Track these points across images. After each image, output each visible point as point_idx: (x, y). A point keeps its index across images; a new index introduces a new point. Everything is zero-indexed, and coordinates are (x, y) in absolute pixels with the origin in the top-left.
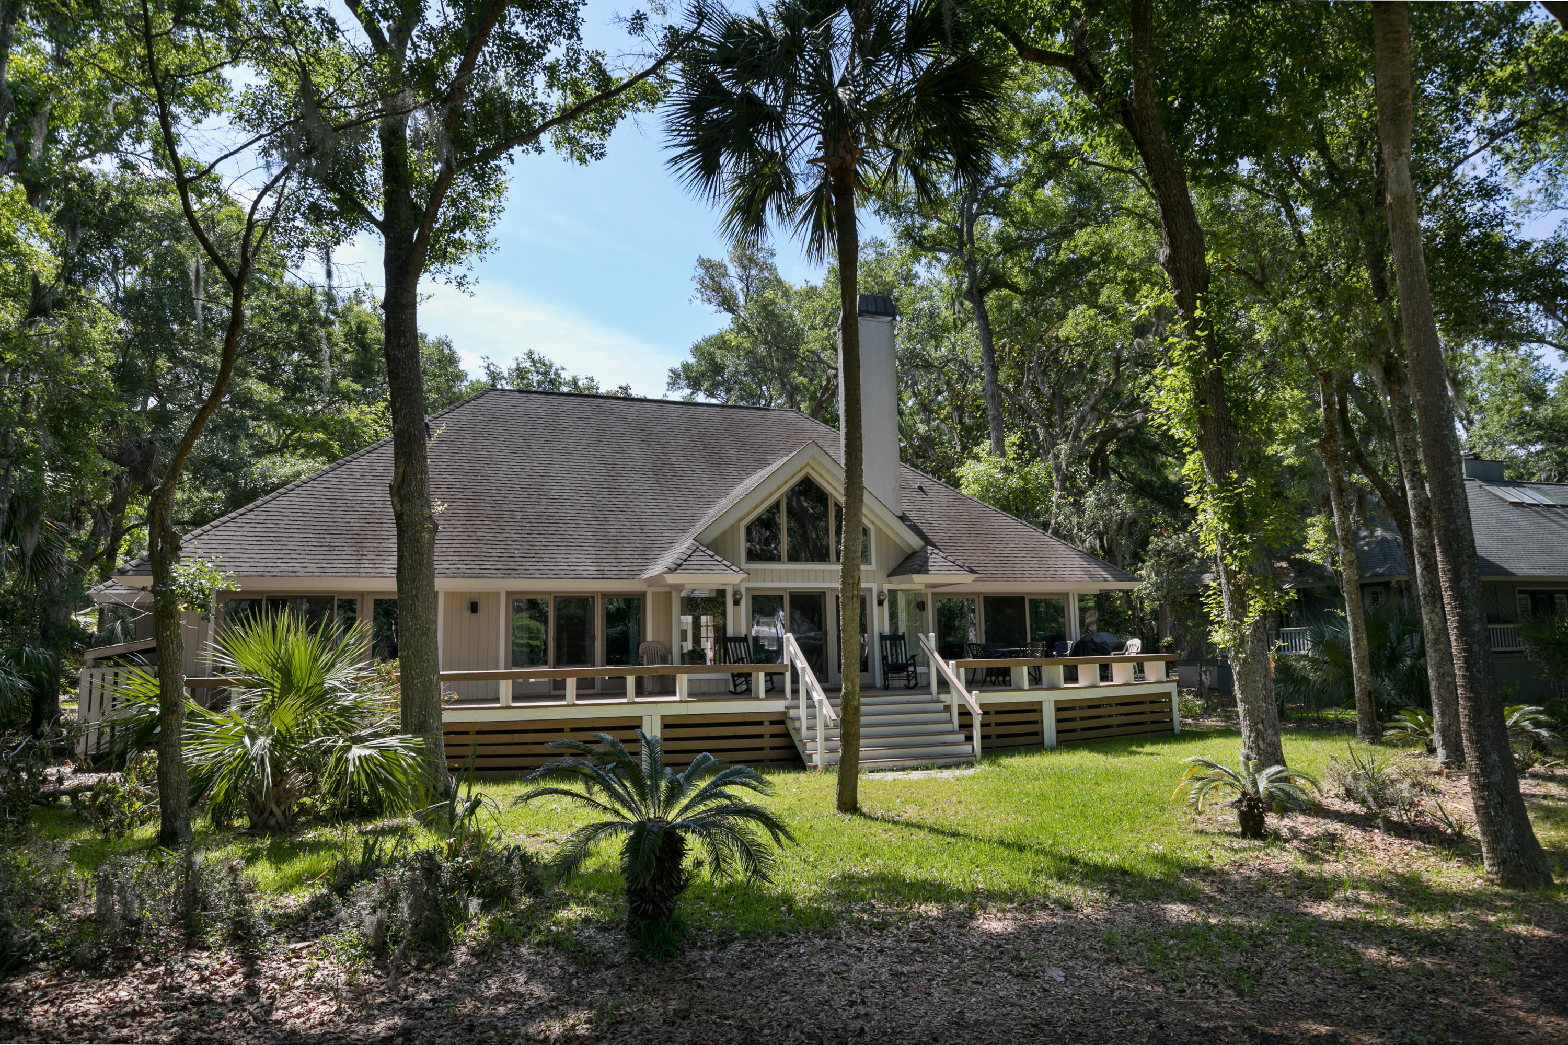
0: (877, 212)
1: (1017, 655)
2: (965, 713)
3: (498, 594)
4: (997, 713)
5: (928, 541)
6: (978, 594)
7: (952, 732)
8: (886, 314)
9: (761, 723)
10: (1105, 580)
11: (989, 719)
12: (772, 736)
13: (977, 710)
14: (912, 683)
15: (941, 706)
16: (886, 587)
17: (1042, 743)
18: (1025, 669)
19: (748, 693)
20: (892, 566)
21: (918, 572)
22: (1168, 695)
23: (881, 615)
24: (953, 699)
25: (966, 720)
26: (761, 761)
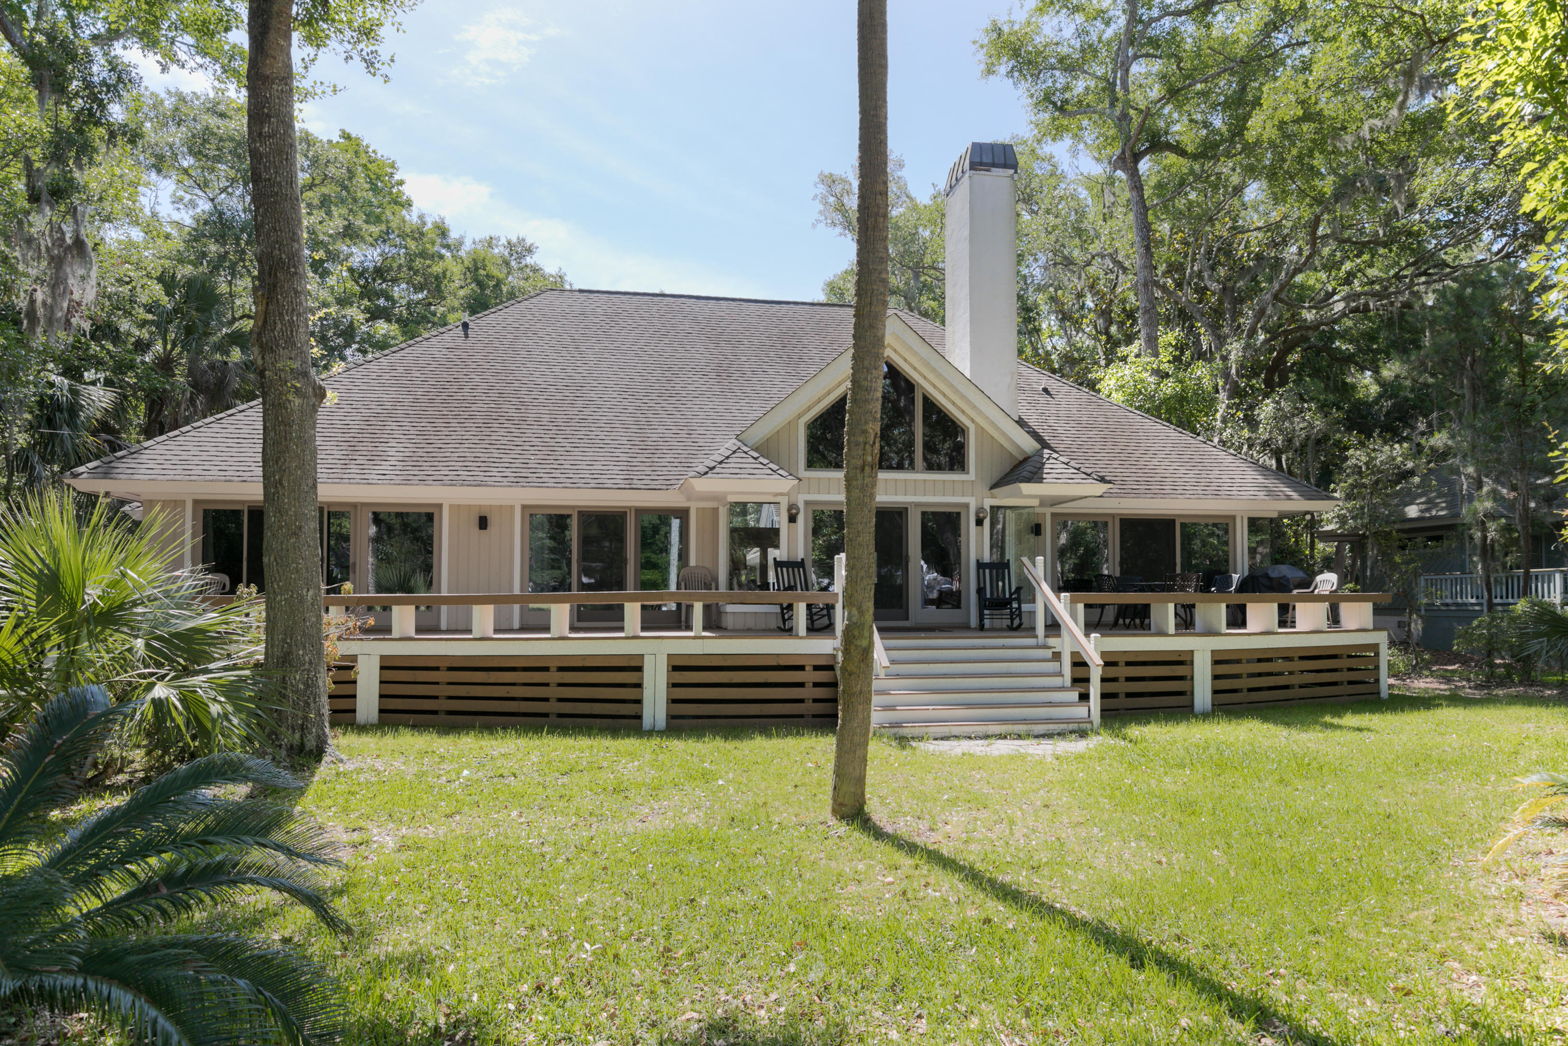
0: (1010, 74)
1: (1163, 589)
2: (1079, 663)
3: (512, 508)
4: (1128, 664)
5: (1044, 444)
6: (1113, 516)
7: (1062, 689)
8: (1005, 166)
9: (801, 668)
10: (1289, 498)
11: (1113, 672)
12: (816, 685)
13: (1095, 661)
14: (1016, 622)
15: (1048, 653)
16: (988, 503)
17: (1192, 706)
18: (1171, 607)
19: (785, 629)
20: (996, 476)
21: (1028, 480)
22: (1375, 647)
23: (980, 536)
24: (1064, 645)
25: (1080, 673)
26: (802, 716)
